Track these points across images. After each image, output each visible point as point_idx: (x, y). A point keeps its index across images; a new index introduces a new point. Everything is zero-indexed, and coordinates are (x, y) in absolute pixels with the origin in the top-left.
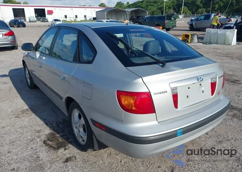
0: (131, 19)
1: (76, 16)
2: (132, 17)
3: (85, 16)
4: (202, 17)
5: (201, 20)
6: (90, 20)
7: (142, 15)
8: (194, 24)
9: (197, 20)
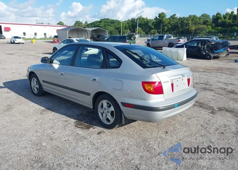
0: (93, 38)
1: (36, 34)
2: (92, 36)
3: (45, 34)
4: (157, 38)
5: (156, 40)
6: (50, 38)
7: (103, 34)
8: (150, 43)
9: (153, 40)
